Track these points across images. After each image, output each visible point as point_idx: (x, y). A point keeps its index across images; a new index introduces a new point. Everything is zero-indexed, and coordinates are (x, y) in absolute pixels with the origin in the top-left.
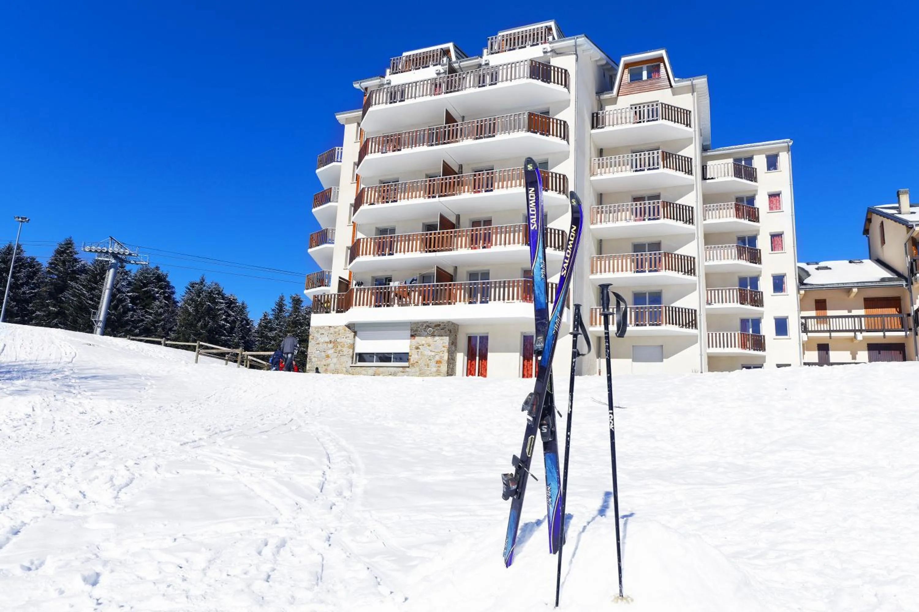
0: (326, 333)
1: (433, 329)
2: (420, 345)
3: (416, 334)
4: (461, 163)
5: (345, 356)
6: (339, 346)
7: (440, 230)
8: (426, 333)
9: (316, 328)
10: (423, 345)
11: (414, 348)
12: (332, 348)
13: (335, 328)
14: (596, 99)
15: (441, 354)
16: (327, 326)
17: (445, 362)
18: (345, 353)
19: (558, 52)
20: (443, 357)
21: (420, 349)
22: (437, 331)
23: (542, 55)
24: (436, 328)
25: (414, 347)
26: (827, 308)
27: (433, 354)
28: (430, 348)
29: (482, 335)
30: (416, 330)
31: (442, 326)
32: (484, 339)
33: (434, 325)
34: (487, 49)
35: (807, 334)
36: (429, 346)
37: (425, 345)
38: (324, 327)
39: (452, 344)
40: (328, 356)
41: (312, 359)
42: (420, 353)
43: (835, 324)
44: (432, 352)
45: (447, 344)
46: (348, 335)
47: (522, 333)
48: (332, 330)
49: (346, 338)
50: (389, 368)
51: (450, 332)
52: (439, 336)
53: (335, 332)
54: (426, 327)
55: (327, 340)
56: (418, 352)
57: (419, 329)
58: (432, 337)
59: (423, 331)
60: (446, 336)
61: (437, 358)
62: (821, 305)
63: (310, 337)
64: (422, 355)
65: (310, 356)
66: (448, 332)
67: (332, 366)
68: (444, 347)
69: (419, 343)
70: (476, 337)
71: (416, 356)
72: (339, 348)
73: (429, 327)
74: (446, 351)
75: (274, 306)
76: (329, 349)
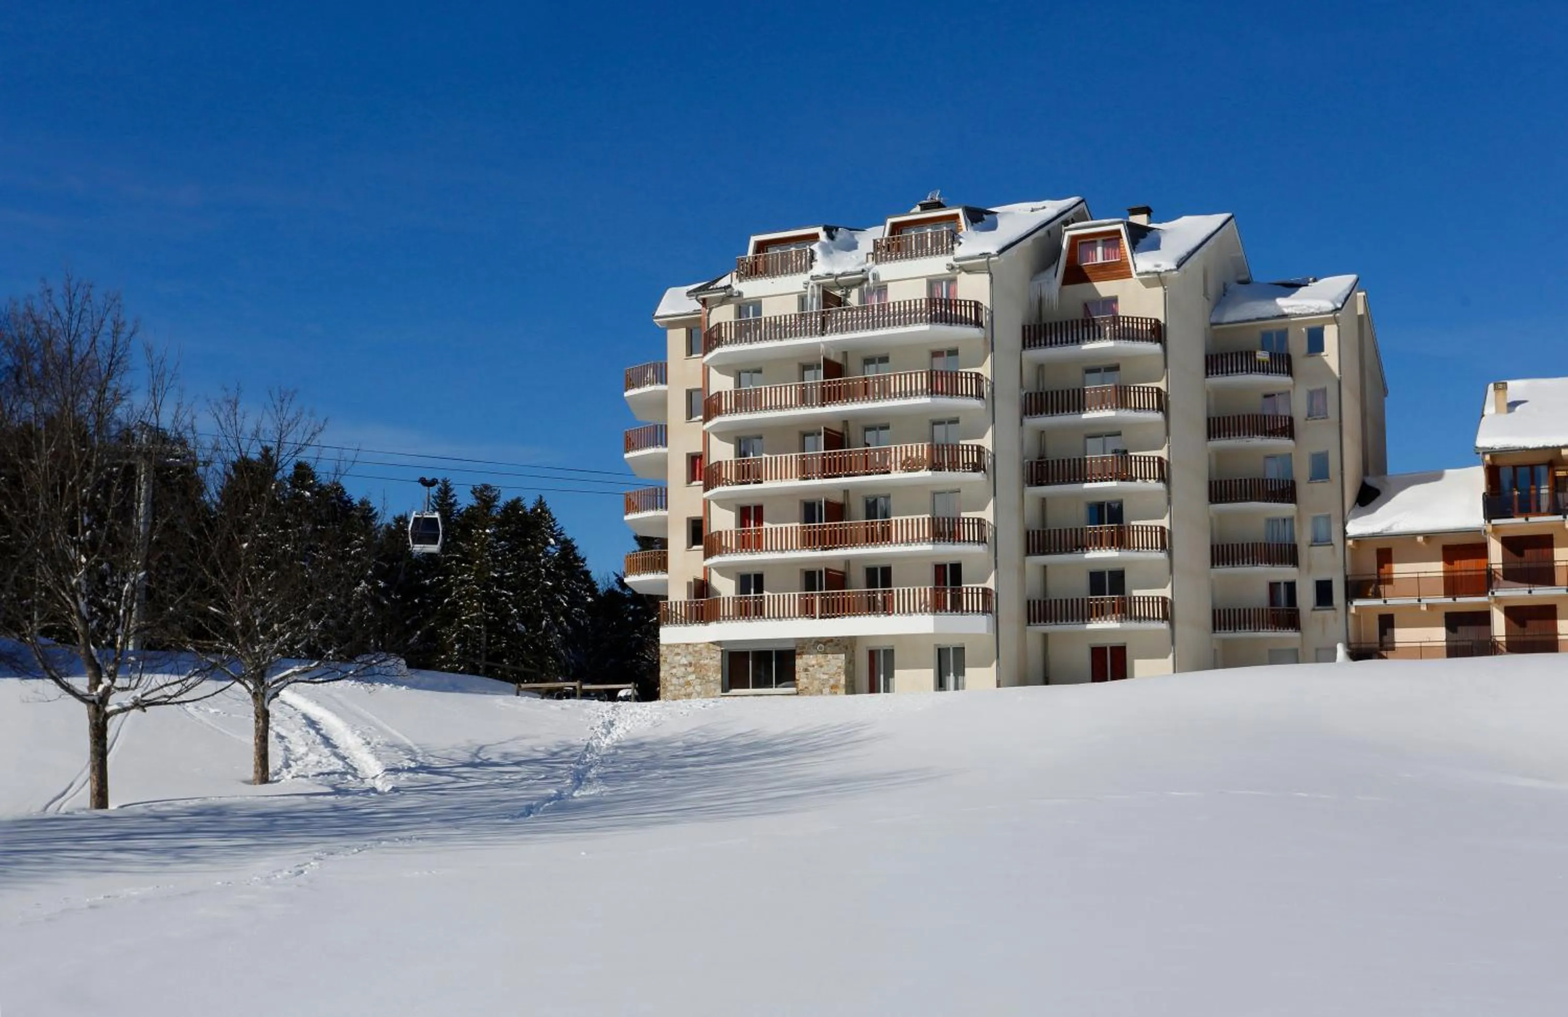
0: (683, 653)
1: (824, 645)
2: (810, 666)
3: (803, 652)
4: (846, 419)
5: (711, 682)
6: (702, 669)
7: (826, 521)
8: (816, 651)
9: (668, 646)
10: (813, 665)
11: (801, 670)
12: (693, 672)
13: (695, 646)
15: (836, 677)
16: (683, 643)
17: (842, 687)
18: (712, 679)
19: (966, 269)
20: (840, 680)
21: (809, 670)
22: (829, 649)
23: (948, 271)
24: (828, 644)
25: (802, 667)
26: (1394, 561)
28: (823, 670)
29: (885, 648)
30: (803, 648)
31: (835, 641)
32: (889, 653)
33: (824, 641)
36: (821, 666)
37: (816, 666)
38: (678, 646)
39: (849, 663)
40: (688, 683)
41: (667, 687)
42: (810, 676)
44: (825, 675)
45: (844, 663)
46: (713, 655)
47: (935, 645)
48: (690, 649)
49: (712, 658)
51: (847, 648)
52: (832, 654)
53: (696, 652)
54: (815, 643)
55: (684, 661)
56: (807, 674)
57: (806, 646)
58: (824, 656)
59: (812, 648)
60: (842, 654)
61: (832, 682)
62: (1384, 557)
63: (662, 659)
64: (814, 678)
65: (664, 683)
66: (843, 649)
67: (695, 696)
68: (839, 667)
69: (807, 663)
70: (879, 651)
71: (805, 680)
72: (705, 672)
73: (819, 643)
74: (842, 673)
76: (689, 673)
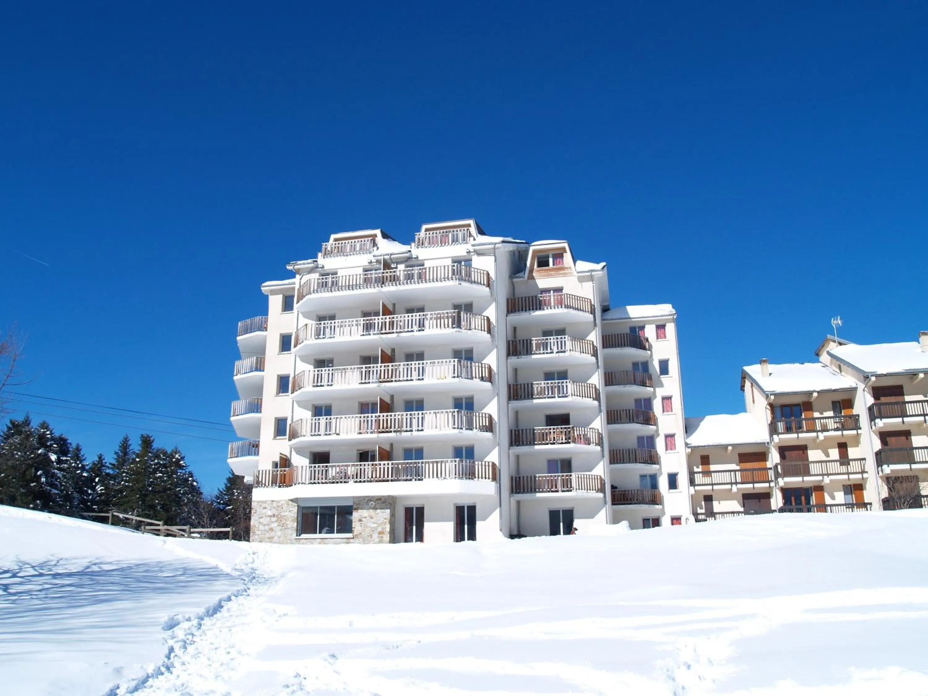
0: (269, 507)
1: (375, 502)
2: (363, 518)
3: (358, 508)
4: (393, 347)
5: (289, 528)
6: (282, 519)
8: (368, 507)
9: (258, 502)
10: (366, 518)
11: (357, 521)
12: (275, 522)
13: (278, 502)
14: (509, 281)
15: (383, 526)
16: (269, 501)
17: (387, 533)
18: (289, 526)
19: (479, 252)
20: (386, 528)
21: (362, 521)
22: (378, 505)
23: (466, 254)
24: (377, 502)
25: (358, 519)
26: (711, 463)
27: (376, 525)
28: (373, 520)
29: (418, 506)
30: (359, 504)
31: (383, 500)
32: (420, 511)
33: (375, 499)
34: (415, 243)
35: (694, 488)
36: (372, 518)
37: (368, 518)
38: (266, 502)
39: (392, 516)
40: (271, 529)
41: (255, 532)
42: (363, 525)
43: (716, 478)
44: (375, 524)
45: (389, 516)
46: (291, 509)
47: (454, 504)
48: (275, 504)
49: (290, 511)
50: (333, 540)
51: (391, 505)
52: (380, 509)
53: (278, 506)
54: (368, 501)
55: (270, 513)
56: (361, 524)
57: (361, 503)
58: (374, 510)
59: (365, 504)
60: (388, 509)
61: (380, 529)
62: (705, 460)
63: (253, 512)
64: (366, 527)
65: (253, 529)
66: (389, 506)
67: (276, 539)
68: (385, 519)
69: (361, 516)
70: (413, 508)
71: (359, 528)
72: (284, 521)
73: (371, 501)
74: (388, 523)
75: (117, 448)
76: (273, 522)
